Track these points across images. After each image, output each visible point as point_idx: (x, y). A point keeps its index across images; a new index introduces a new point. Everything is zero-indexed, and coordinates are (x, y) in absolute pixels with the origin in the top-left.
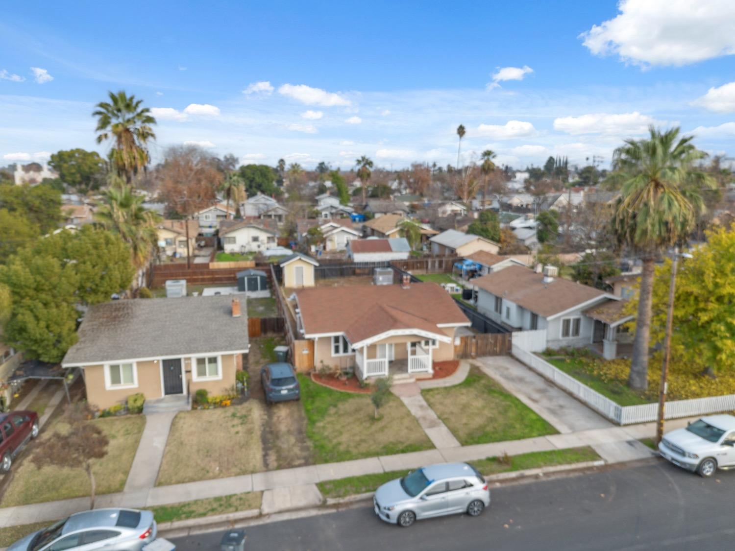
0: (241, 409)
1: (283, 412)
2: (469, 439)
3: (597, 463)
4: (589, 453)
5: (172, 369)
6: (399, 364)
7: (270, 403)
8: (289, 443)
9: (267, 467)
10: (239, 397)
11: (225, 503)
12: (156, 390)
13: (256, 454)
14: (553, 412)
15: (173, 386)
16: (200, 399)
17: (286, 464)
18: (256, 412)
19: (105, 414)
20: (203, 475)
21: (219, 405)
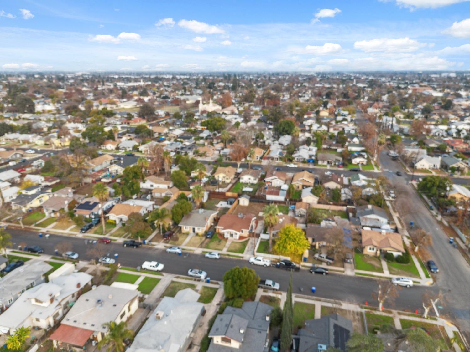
0: (201, 238)
1: (208, 240)
2: (228, 251)
3: (241, 259)
4: (242, 257)
5: (194, 229)
6: (232, 235)
7: (207, 238)
8: (204, 245)
9: (199, 247)
10: (203, 236)
11: (190, 250)
12: (191, 231)
13: (198, 245)
14: (248, 251)
15: (194, 231)
16: (197, 234)
17: (201, 247)
18: (204, 238)
19: (184, 234)
20: (190, 246)
21: (199, 236)
